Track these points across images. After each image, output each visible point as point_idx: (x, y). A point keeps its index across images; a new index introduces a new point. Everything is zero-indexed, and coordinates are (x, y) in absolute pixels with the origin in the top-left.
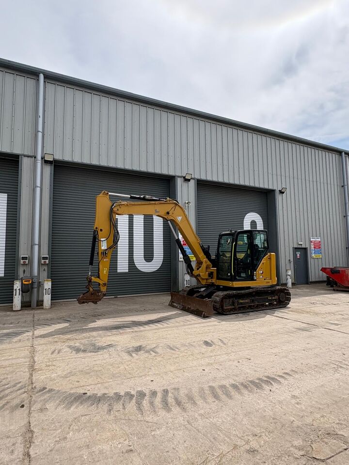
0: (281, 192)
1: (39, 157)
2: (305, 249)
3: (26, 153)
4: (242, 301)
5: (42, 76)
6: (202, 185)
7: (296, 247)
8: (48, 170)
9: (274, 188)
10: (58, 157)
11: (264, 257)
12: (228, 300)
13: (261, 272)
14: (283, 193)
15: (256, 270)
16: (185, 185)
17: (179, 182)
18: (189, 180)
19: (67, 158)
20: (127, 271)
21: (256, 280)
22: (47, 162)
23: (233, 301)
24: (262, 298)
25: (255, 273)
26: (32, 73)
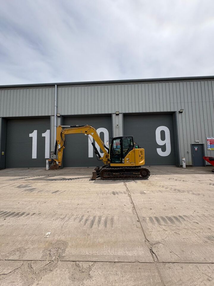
0: (180, 112)
1: (55, 116)
2: (202, 145)
3: (52, 115)
4: (115, 174)
5: (56, 85)
6: (126, 116)
7: (194, 144)
8: (59, 119)
9: (175, 111)
10: (63, 114)
11: (130, 151)
12: (106, 173)
13: (128, 159)
14: (182, 112)
15: (124, 158)
16: (117, 117)
17: (114, 116)
18: (118, 115)
19: (66, 114)
20: (93, 157)
21: (124, 163)
22: (58, 117)
23: (109, 173)
24: (129, 173)
25: (123, 159)
26: (52, 85)
